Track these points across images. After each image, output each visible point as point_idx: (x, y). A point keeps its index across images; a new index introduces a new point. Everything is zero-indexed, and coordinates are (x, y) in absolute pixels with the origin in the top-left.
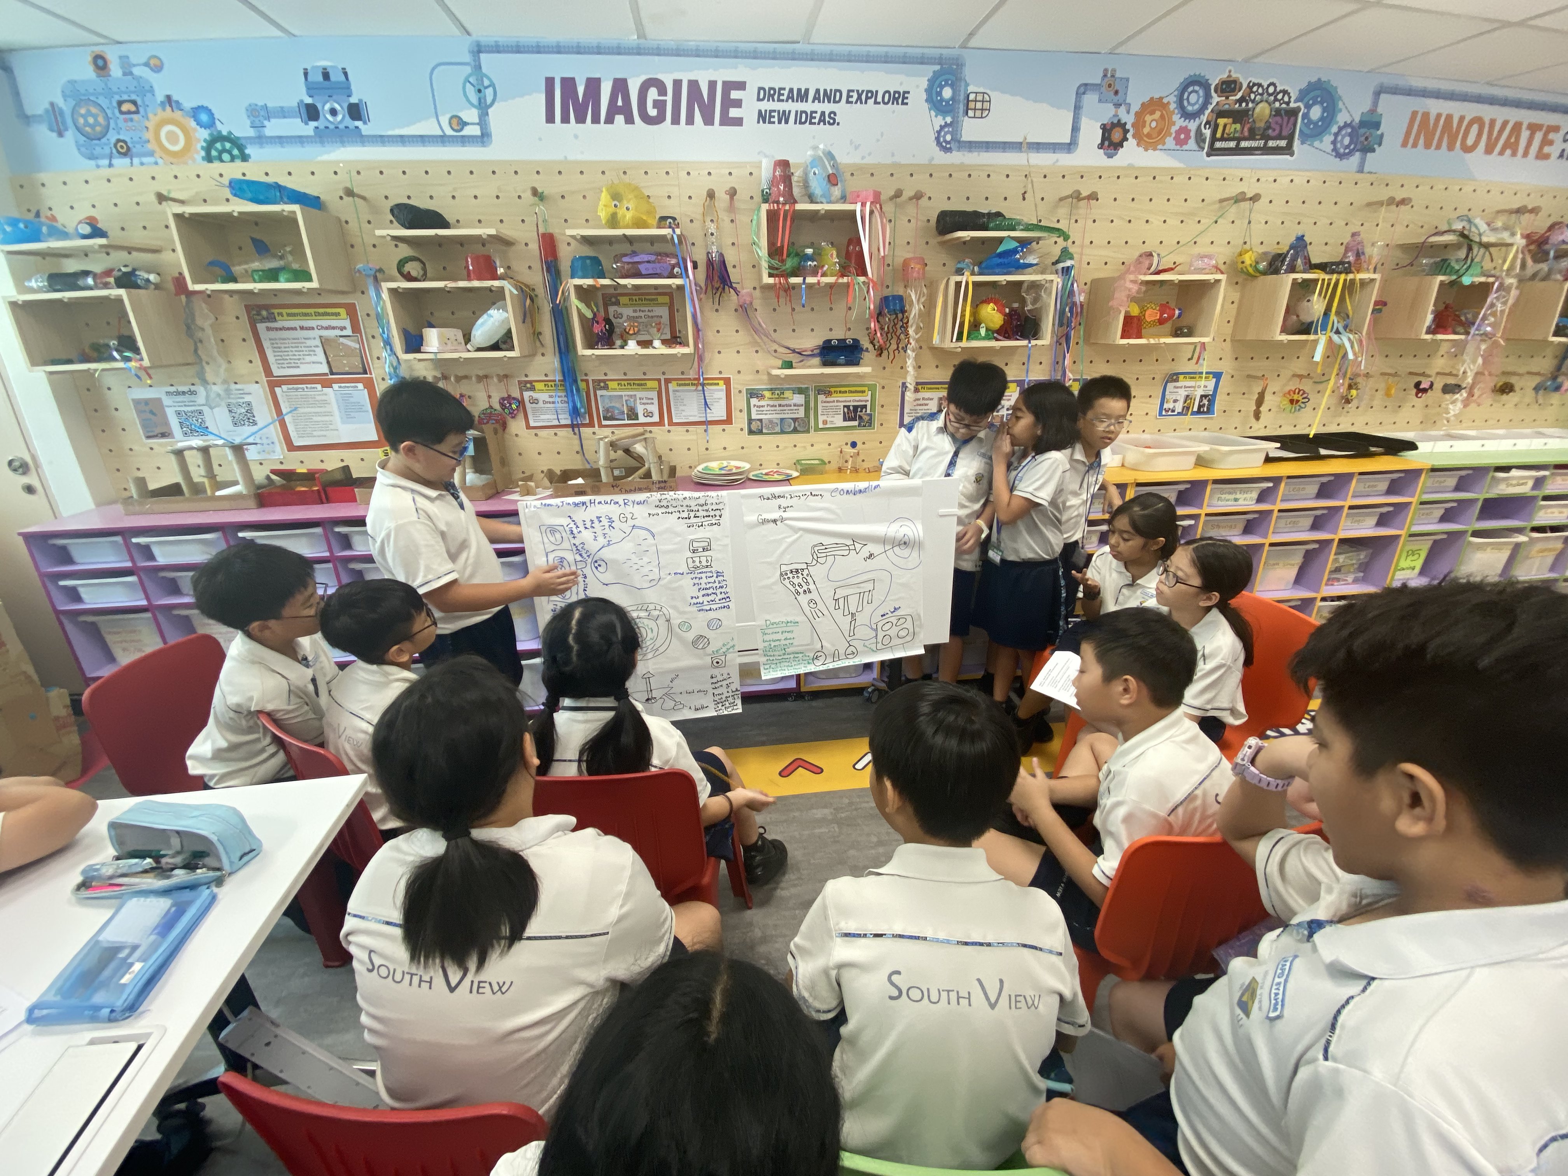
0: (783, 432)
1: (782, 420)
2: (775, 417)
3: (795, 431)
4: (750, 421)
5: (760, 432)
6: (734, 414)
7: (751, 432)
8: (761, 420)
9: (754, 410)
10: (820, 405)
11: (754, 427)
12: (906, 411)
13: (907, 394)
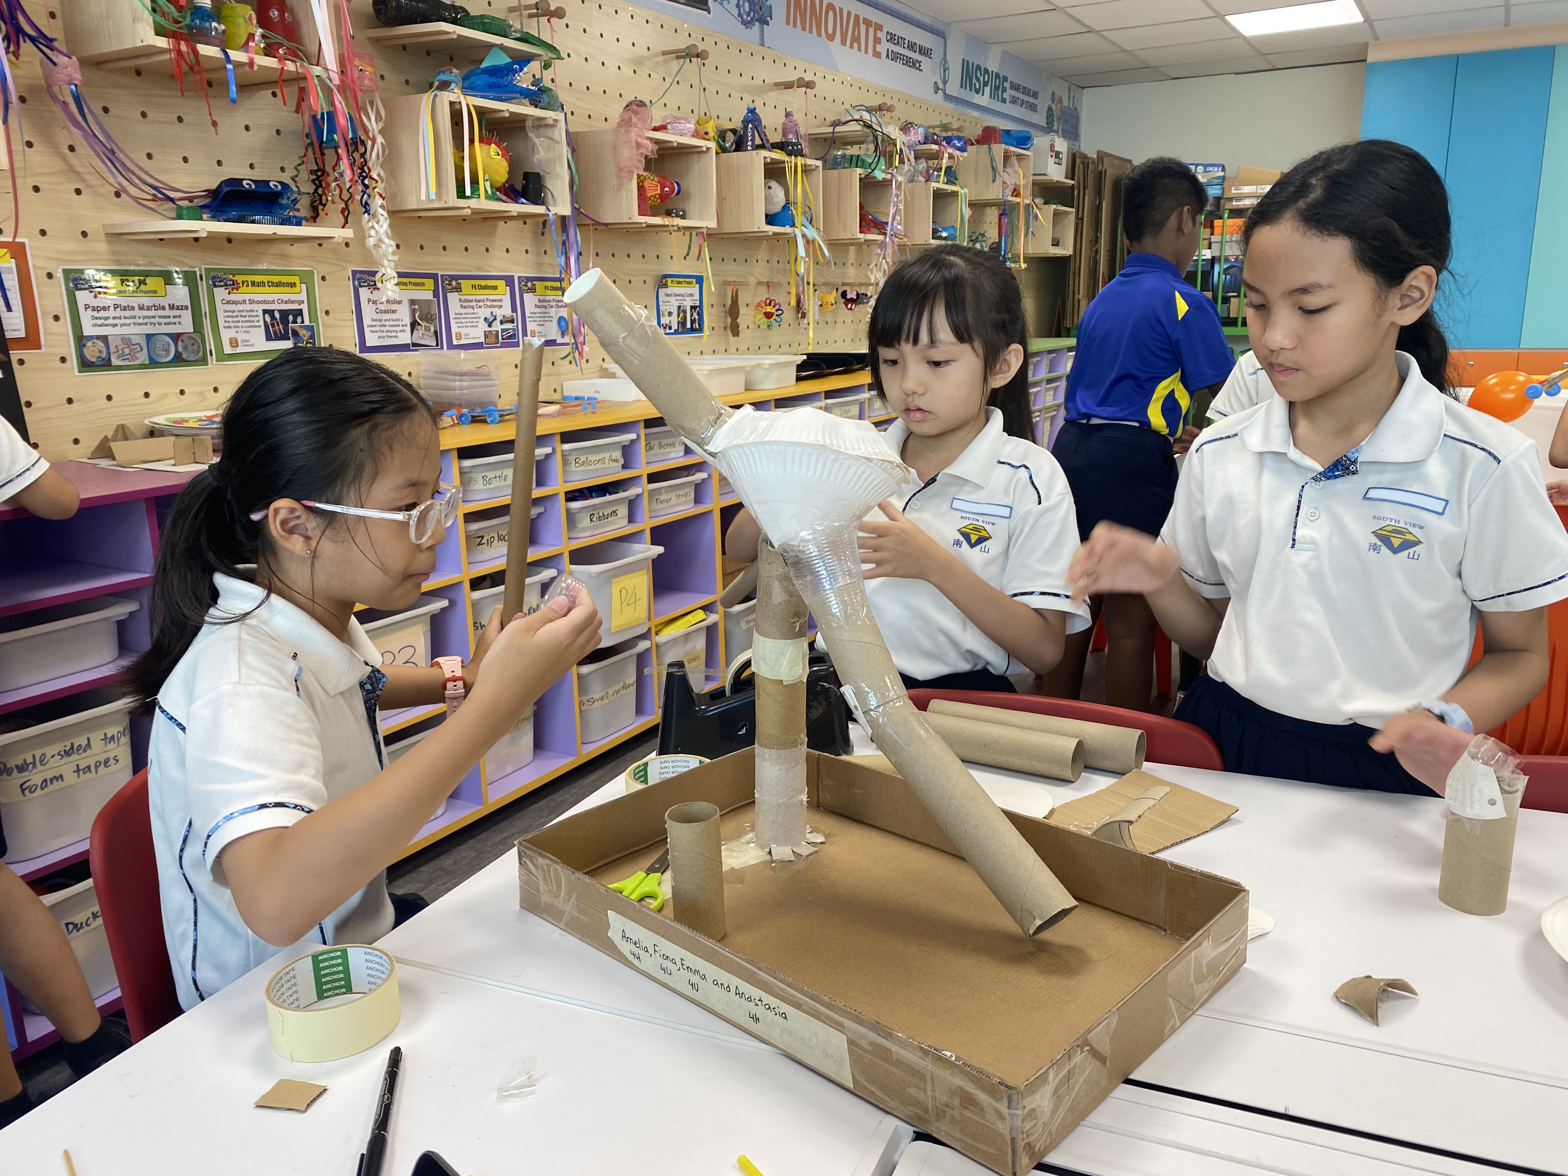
0: (154, 363)
1: (149, 337)
2: (136, 331)
3: (178, 360)
4: (81, 340)
5: (106, 364)
6: (44, 324)
7: (85, 365)
8: (104, 339)
9: (86, 318)
10: (220, 308)
11: (92, 352)
12: (367, 321)
13: (364, 293)
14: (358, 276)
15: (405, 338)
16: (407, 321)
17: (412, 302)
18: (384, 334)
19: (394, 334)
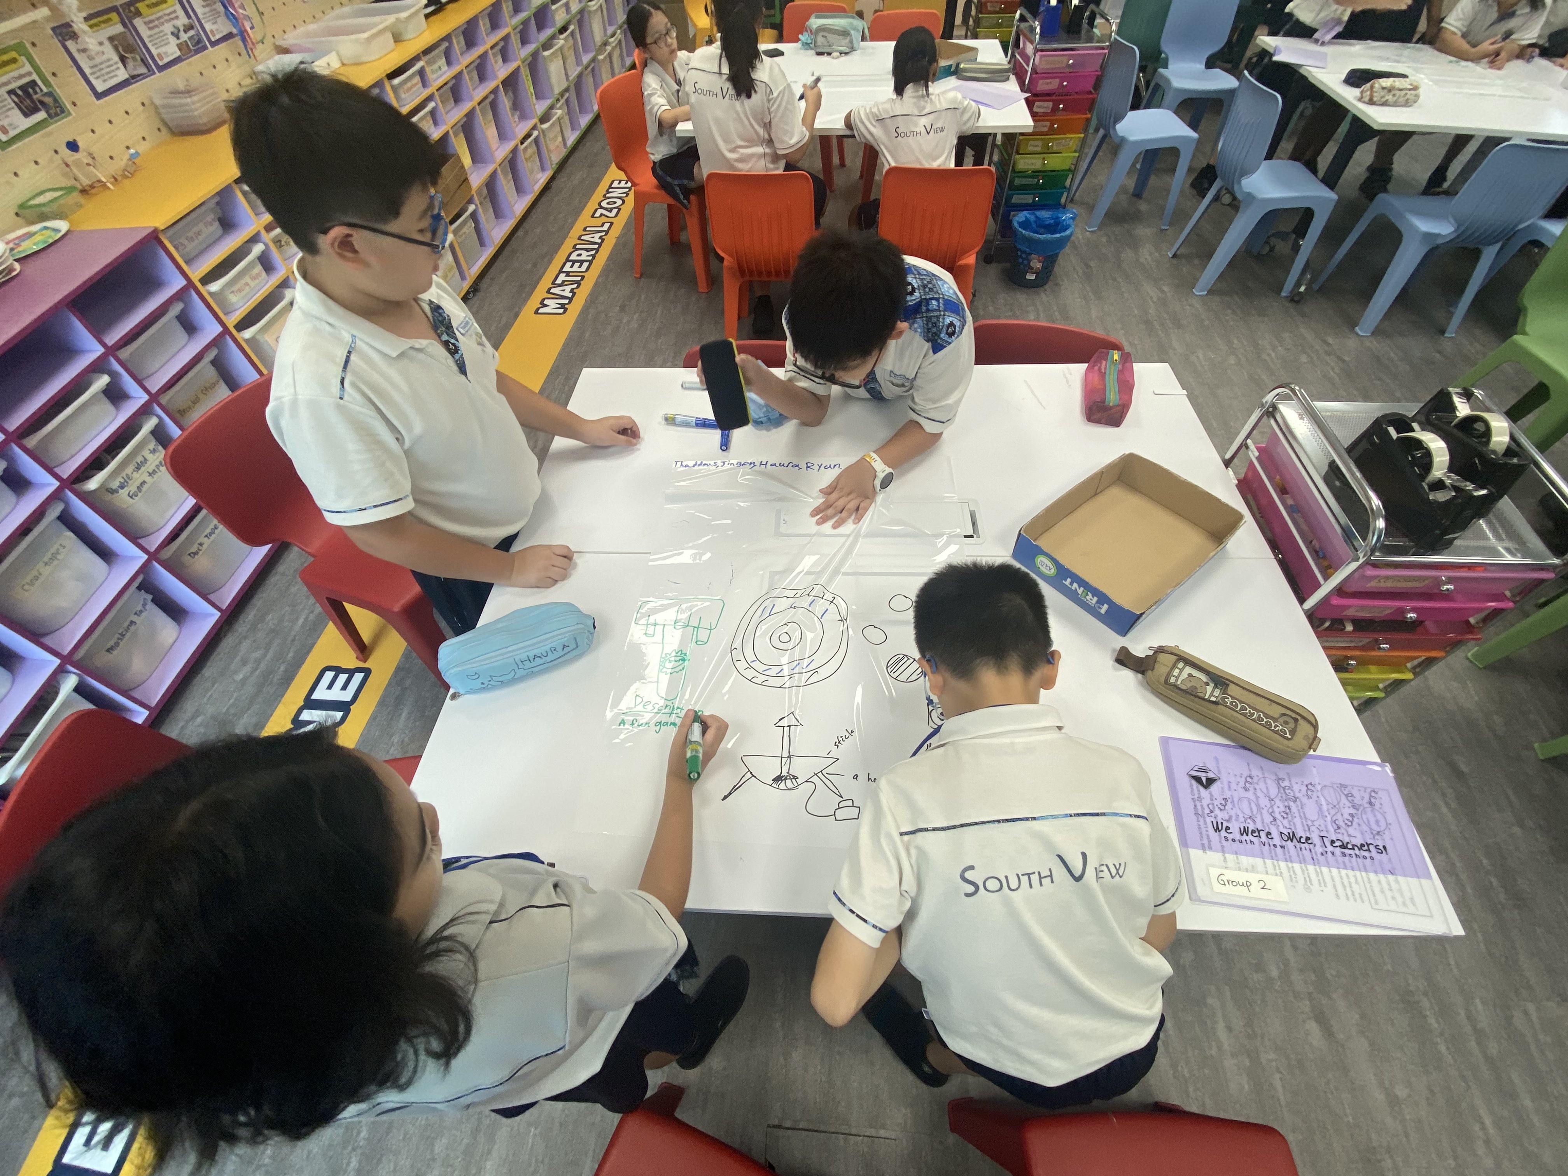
12: (87, 71)
13: (70, 44)
14: (58, 31)
15: (122, 75)
16: (116, 58)
17: (111, 39)
18: (106, 77)
19: (113, 74)
